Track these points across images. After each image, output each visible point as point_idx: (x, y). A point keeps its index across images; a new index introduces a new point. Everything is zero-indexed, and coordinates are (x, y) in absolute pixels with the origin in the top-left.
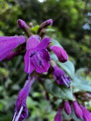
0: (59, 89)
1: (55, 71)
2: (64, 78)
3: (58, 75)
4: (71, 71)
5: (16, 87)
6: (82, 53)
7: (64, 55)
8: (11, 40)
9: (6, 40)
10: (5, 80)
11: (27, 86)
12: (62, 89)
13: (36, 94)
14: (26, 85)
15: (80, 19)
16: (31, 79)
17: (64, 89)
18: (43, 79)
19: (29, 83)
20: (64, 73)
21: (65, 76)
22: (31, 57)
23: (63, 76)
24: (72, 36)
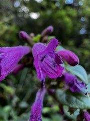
0: (74, 99)
1: (67, 78)
2: (78, 84)
3: (70, 81)
4: (84, 75)
5: (24, 105)
6: (85, 58)
7: (73, 57)
8: (17, 50)
9: (12, 51)
10: (12, 98)
11: (39, 99)
12: (77, 98)
13: (46, 110)
14: (37, 98)
15: (75, 25)
16: (42, 90)
17: (79, 97)
18: (53, 90)
19: (41, 95)
20: (76, 78)
21: (79, 81)
22: (42, 60)
23: (77, 82)
24: (71, 43)
